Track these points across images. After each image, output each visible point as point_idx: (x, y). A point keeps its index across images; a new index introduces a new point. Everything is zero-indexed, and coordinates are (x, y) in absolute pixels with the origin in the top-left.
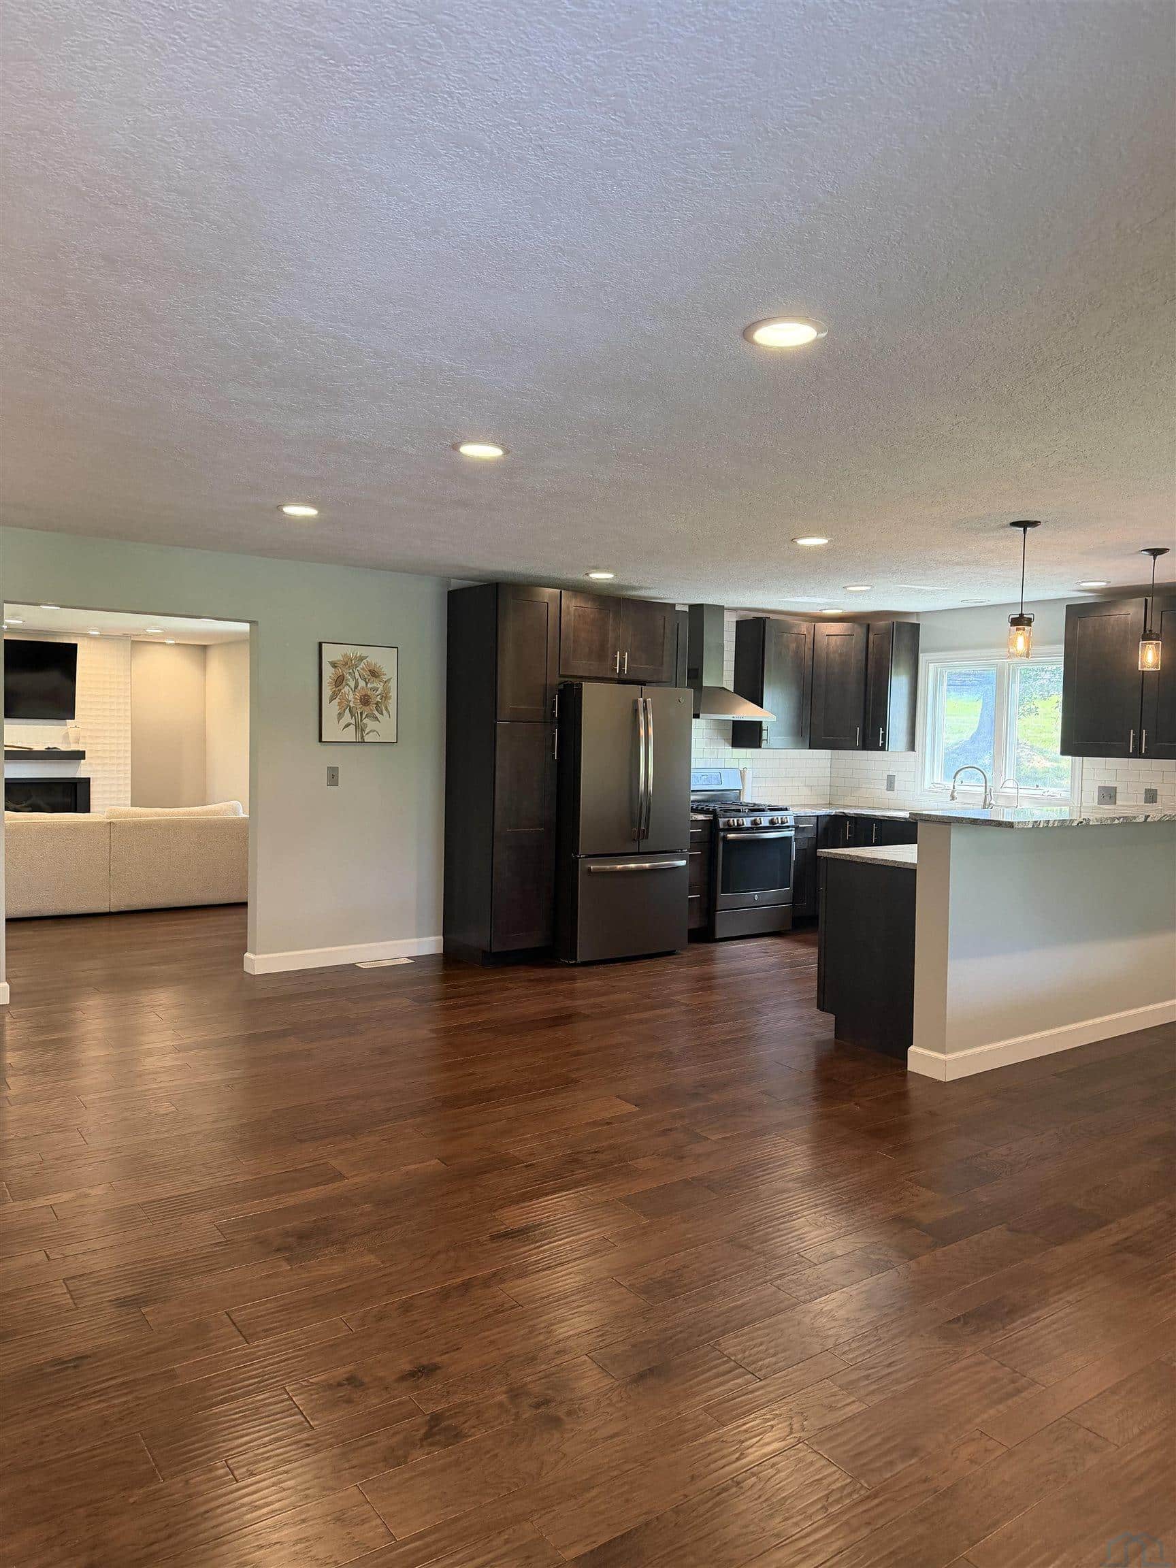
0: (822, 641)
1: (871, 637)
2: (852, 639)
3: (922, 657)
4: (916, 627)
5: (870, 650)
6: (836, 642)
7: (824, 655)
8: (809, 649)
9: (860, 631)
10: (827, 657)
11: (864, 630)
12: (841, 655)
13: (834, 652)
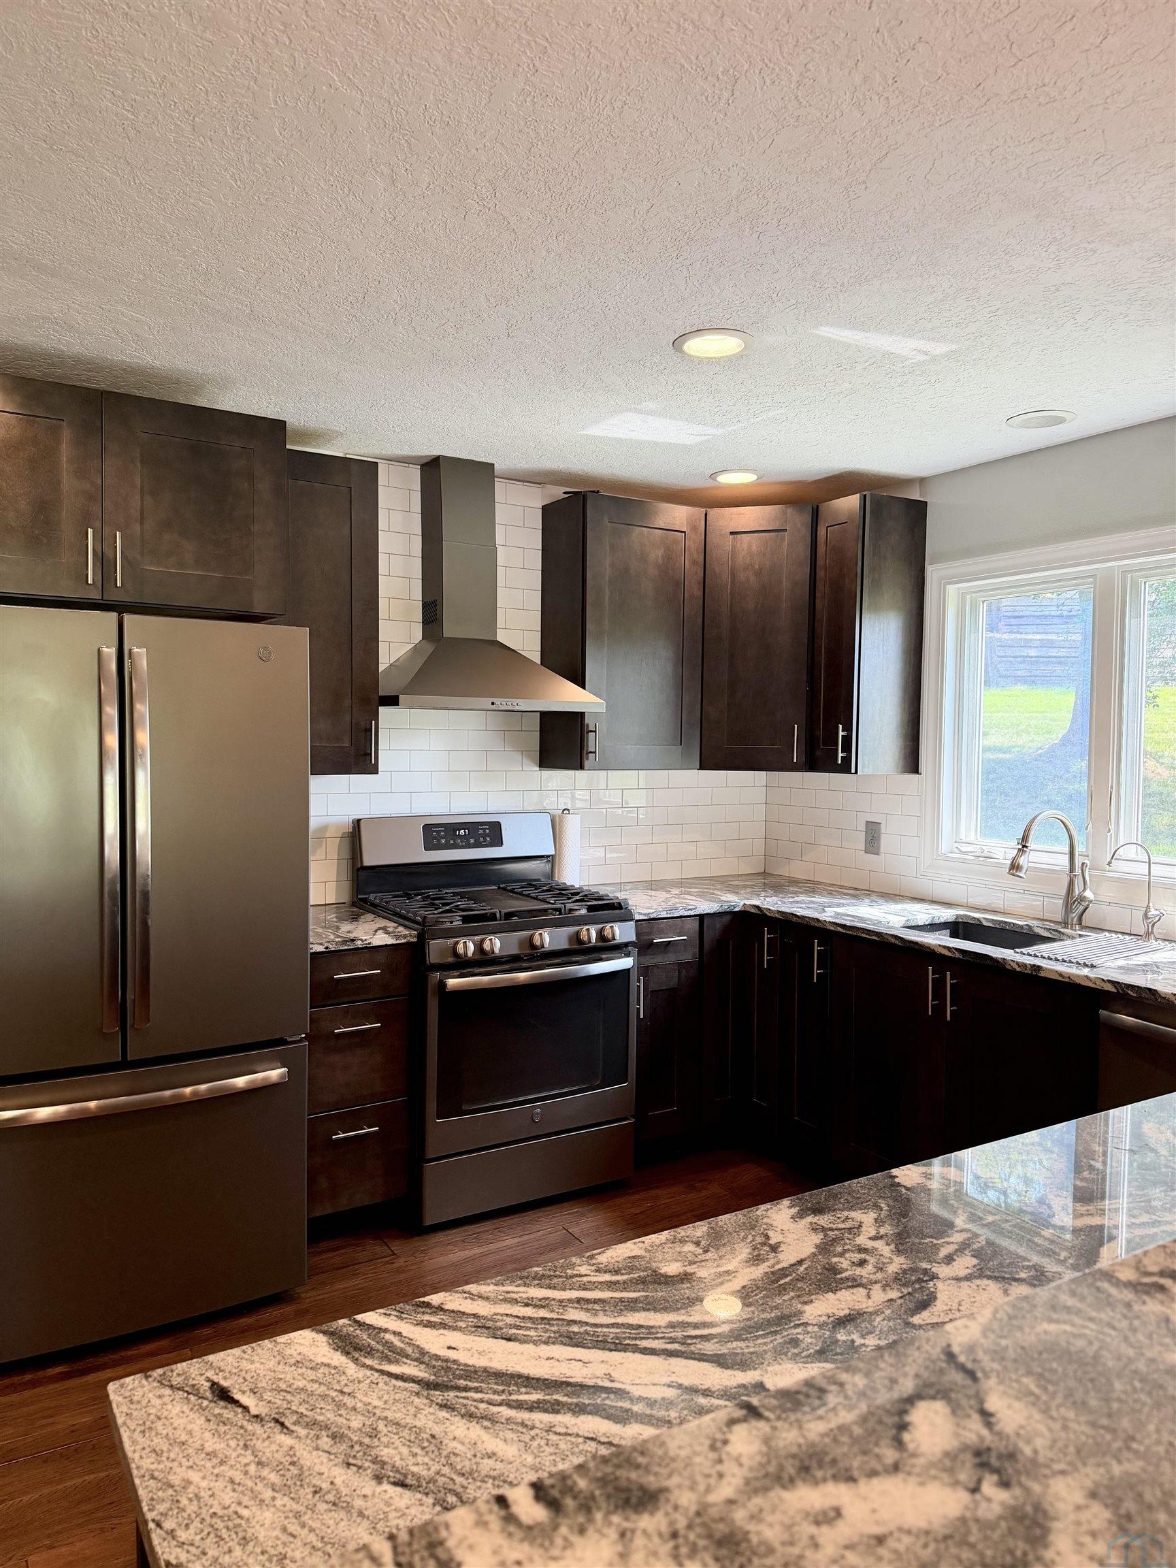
0: (722, 546)
1: (822, 531)
2: (783, 539)
3: (932, 573)
4: (918, 511)
5: (820, 562)
6: (750, 546)
7: (726, 577)
8: (694, 563)
9: (798, 521)
10: (733, 582)
11: (807, 518)
12: (759, 573)
13: (746, 569)
